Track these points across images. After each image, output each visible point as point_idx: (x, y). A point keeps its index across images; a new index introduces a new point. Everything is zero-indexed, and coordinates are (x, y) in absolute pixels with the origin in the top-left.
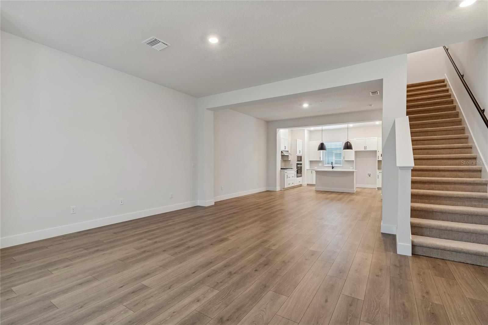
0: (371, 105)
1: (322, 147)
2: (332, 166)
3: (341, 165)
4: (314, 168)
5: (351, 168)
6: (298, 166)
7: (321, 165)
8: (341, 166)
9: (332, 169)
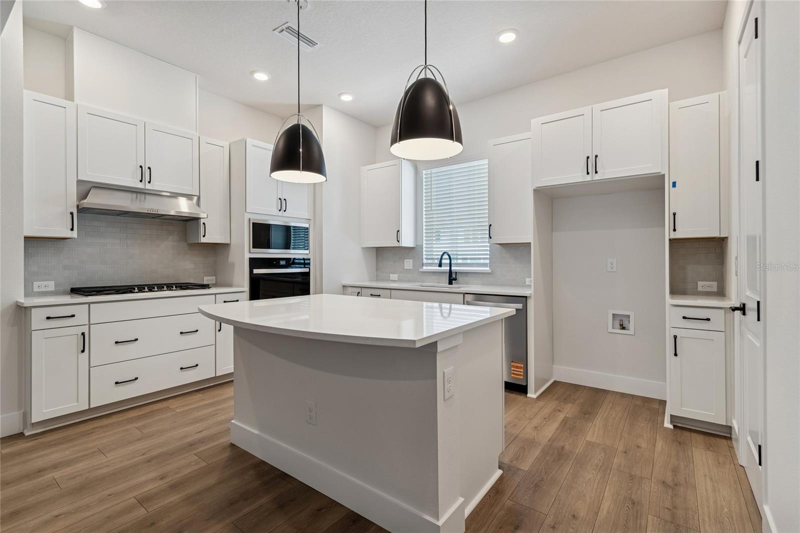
2: (450, 272)
6: (256, 271)
9: (450, 283)
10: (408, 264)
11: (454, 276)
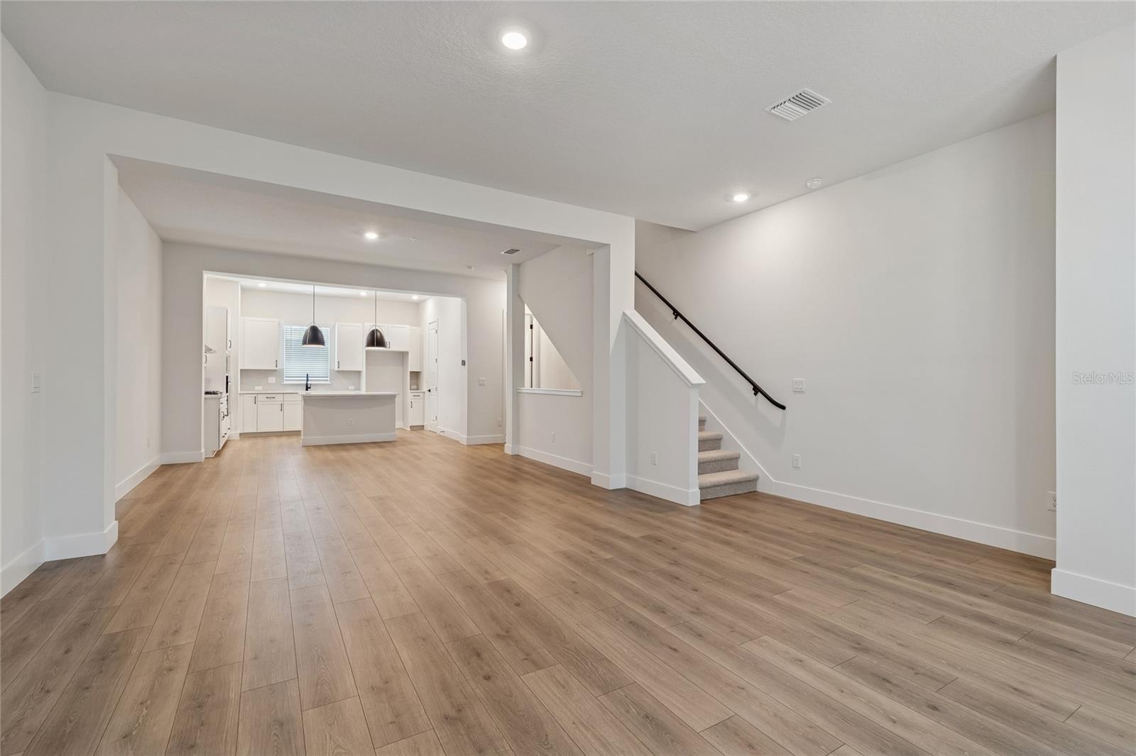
0: (470, 267)
1: (314, 337)
2: (307, 385)
3: (327, 380)
4: (254, 390)
5: (350, 388)
7: (274, 381)
8: (328, 382)
9: (307, 390)
10: (272, 380)
11: (309, 386)
